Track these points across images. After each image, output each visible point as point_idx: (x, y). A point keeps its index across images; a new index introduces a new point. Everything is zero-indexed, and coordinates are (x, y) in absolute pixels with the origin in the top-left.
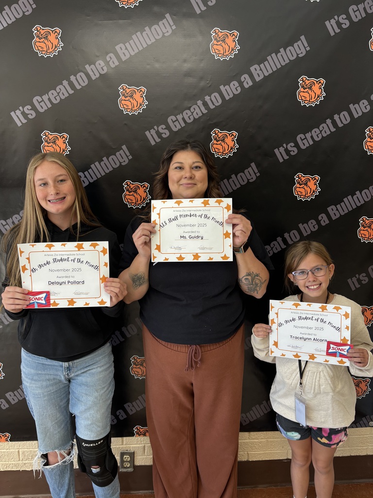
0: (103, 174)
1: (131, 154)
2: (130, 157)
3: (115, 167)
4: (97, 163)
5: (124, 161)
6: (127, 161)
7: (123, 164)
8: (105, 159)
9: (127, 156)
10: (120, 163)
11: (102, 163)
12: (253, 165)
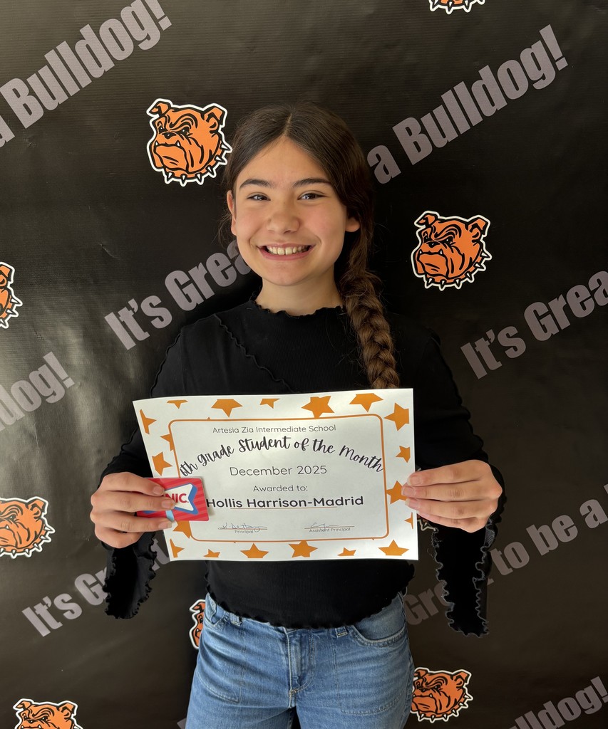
0: (85, 82)
1: (168, 12)
2: (166, 24)
3: (121, 56)
4: (63, 47)
5: (148, 37)
6: (156, 37)
7: (145, 46)
8: (87, 31)
9: (156, 21)
10: (136, 43)
11: (80, 46)
12: (547, 33)
